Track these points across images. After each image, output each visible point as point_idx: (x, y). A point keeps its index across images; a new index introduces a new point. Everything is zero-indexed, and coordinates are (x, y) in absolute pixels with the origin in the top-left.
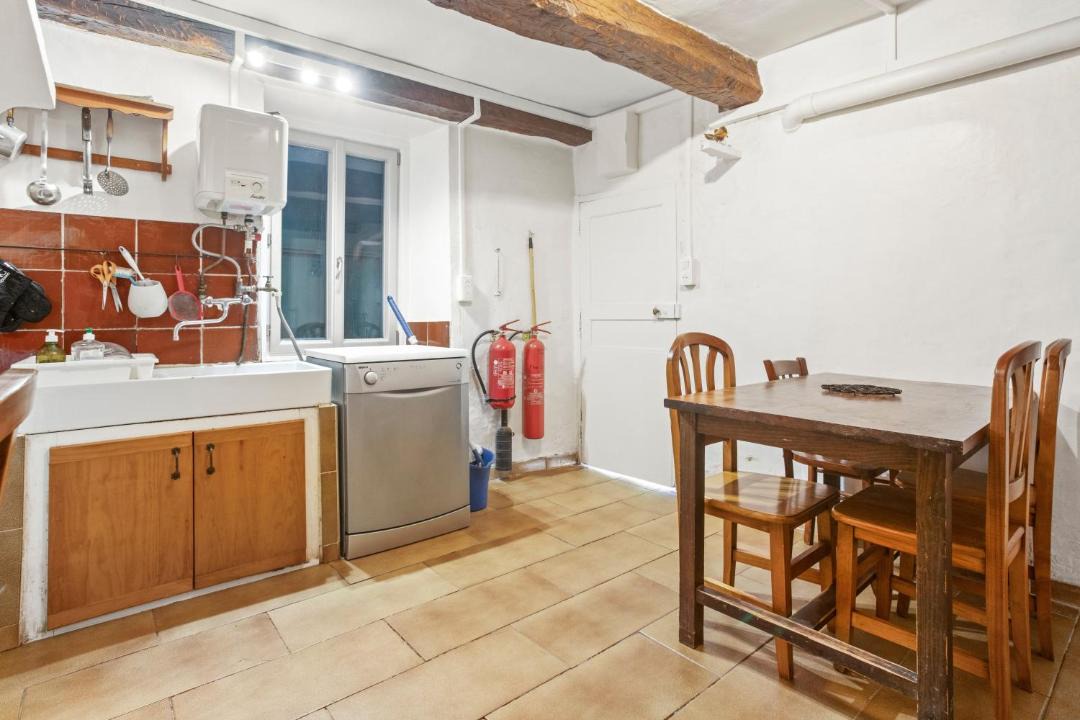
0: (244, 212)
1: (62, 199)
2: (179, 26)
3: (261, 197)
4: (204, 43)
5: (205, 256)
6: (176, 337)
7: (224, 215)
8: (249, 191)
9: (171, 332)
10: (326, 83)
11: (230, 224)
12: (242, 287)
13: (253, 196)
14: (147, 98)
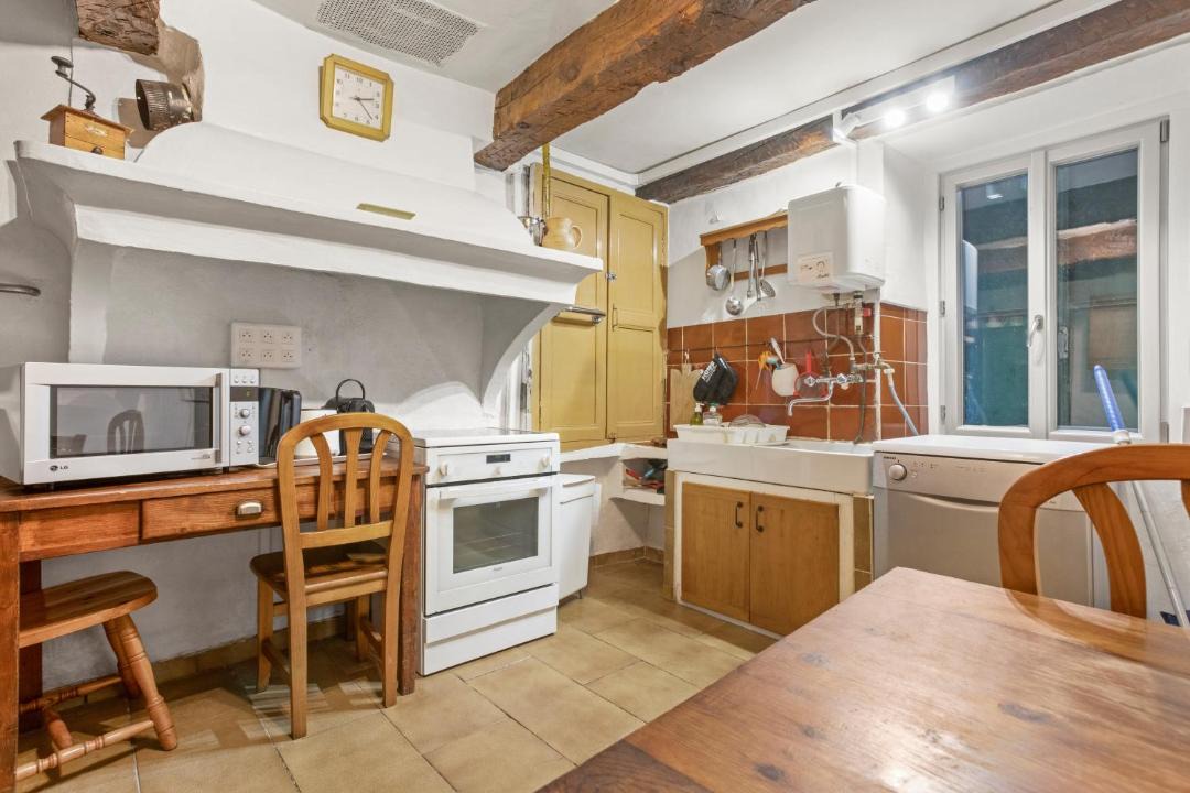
0: (833, 291)
1: (745, 308)
2: (794, 139)
3: (826, 275)
4: (812, 141)
5: (829, 339)
6: (790, 413)
7: (837, 296)
8: (815, 272)
9: (785, 409)
10: (917, 115)
11: (842, 303)
12: (855, 365)
13: (819, 276)
14: (779, 212)
